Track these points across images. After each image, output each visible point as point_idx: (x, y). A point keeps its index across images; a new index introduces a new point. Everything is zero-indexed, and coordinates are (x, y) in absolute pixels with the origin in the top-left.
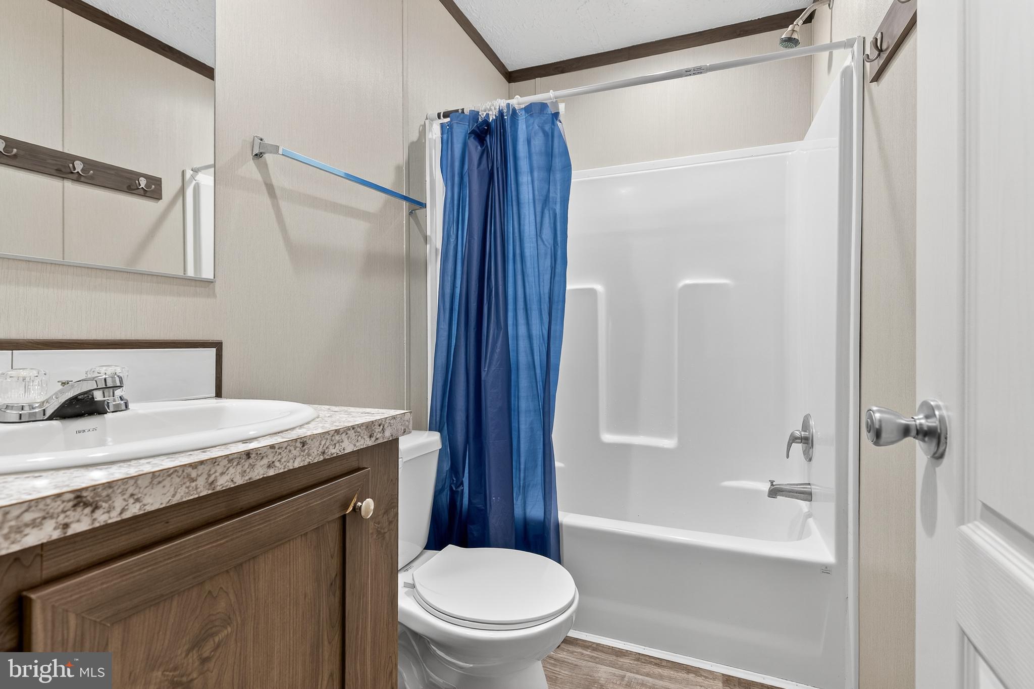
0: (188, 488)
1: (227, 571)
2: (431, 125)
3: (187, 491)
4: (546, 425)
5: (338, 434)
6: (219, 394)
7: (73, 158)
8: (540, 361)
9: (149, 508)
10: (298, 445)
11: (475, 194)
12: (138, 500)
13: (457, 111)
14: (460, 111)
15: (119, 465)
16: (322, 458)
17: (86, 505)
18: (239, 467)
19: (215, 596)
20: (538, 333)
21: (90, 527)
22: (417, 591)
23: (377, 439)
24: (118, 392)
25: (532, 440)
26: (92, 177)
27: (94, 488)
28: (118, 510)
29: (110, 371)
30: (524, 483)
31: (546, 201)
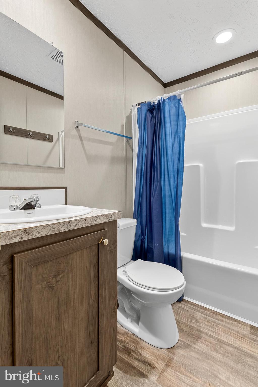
0: (52, 230)
1: (63, 256)
2: (134, 109)
3: (52, 231)
4: (176, 219)
5: (96, 217)
6: (66, 204)
7: (29, 131)
8: (174, 194)
9: (42, 235)
10: (84, 220)
11: (149, 133)
12: (39, 233)
13: (143, 102)
14: (144, 103)
15: (35, 223)
16: (91, 225)
17: (27, 233)
18: (67, 226)
19: (60, 263)
20: (173, 183)
21: (28, 239)
22: (127, 274)
23: (109, 220)
24: (38, 202)
25: (171, 224)
26: (34, 137)
27: (29, 228)
28: (34, 235)
29: (36, 196)
30: (168, 240)
31: (176, 132)
